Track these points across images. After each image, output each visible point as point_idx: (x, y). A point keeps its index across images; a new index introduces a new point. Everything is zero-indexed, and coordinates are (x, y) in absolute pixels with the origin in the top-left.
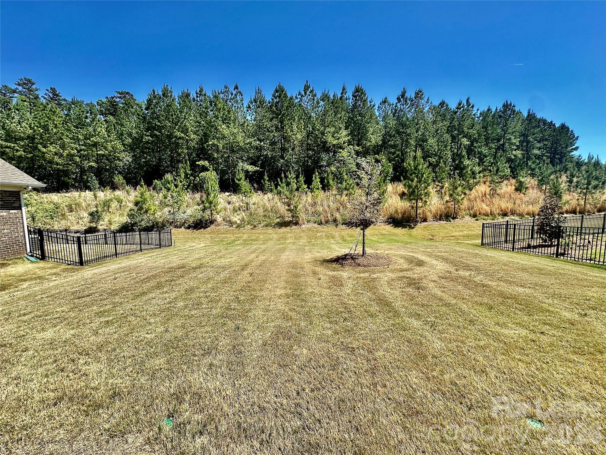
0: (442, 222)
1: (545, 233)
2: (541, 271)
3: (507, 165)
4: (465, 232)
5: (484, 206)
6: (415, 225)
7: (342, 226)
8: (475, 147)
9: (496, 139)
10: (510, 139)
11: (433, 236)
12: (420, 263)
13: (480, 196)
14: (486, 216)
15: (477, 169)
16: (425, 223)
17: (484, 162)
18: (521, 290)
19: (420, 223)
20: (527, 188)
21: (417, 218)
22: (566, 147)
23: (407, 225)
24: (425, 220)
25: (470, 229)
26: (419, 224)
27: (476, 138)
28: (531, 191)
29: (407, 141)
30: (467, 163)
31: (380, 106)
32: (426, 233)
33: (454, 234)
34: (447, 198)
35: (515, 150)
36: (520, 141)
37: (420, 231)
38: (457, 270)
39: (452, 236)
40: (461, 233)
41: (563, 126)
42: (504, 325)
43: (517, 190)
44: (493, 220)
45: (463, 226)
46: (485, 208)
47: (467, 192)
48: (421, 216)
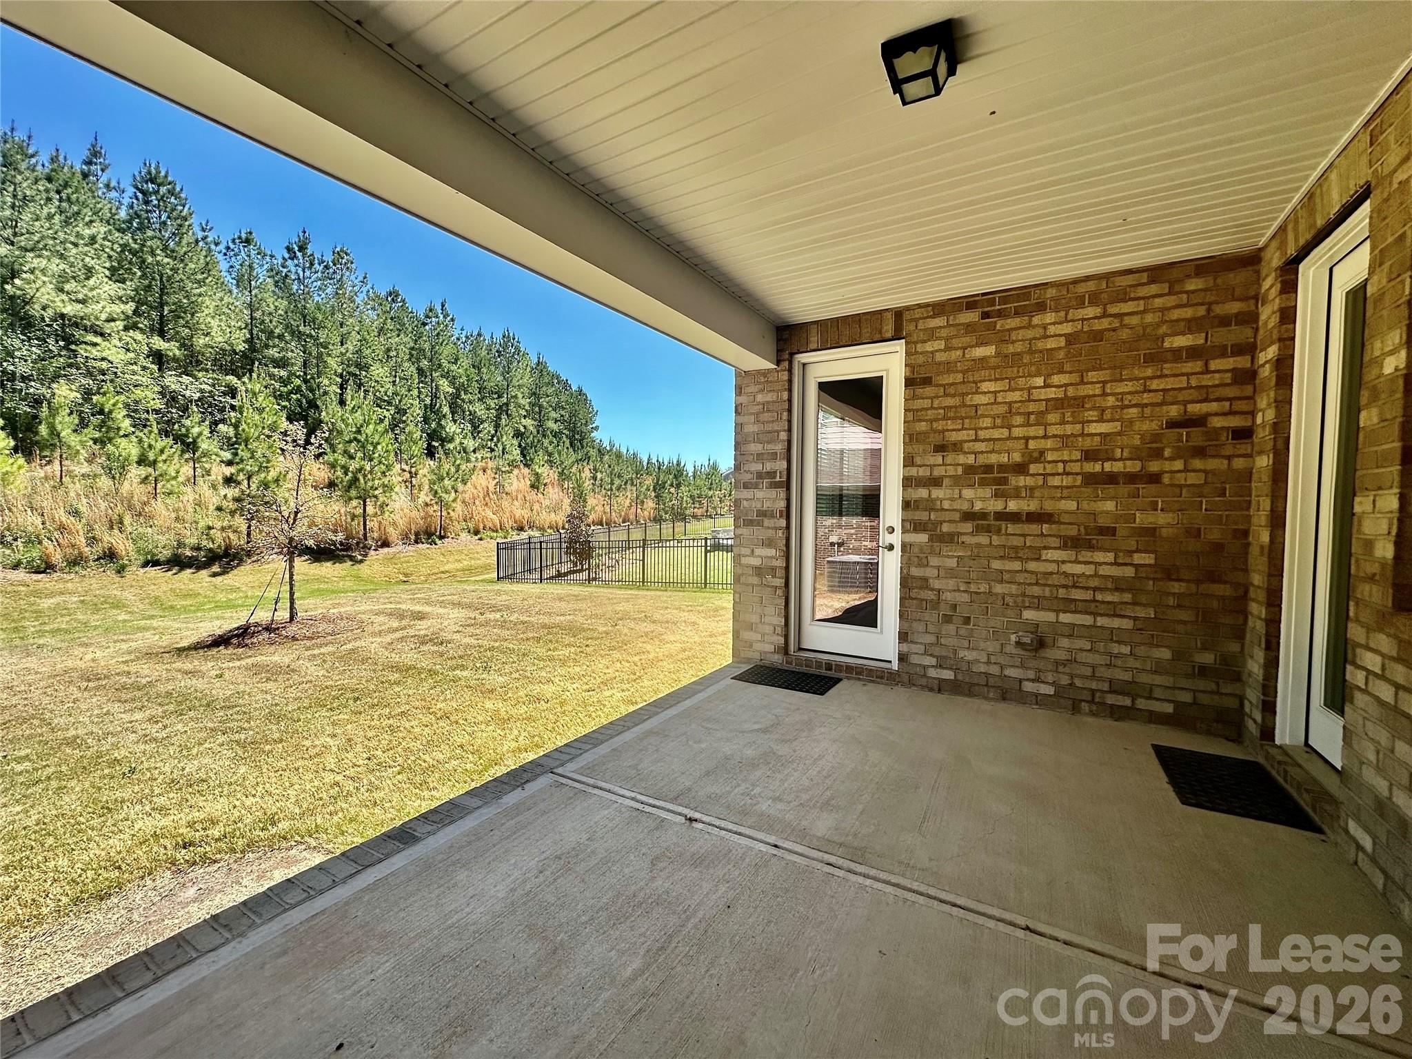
0: (420, 546)
1: (575, 553)
2: (577, 598)
3: (515, 442)
4: (465, 563)
5: (489, 514)
6: (365, 556)
7: (142, 571)
8: (463, 400)
9: (496, 393)
10: (516, 397)
11: (406, 575)
12: (421, 616)
13: (481, 495)
14: (493, 531)
15: (470, 444)
16: (386, 550)
17: (479, 432)
18: (562, 618)
19: (376, 550)
20: (545, 485)
21: (366, 540)
22: (586, 425)
23: (343, 556)
24: (386, 544)
25: (471, 555)
26: (372, 552)
27: (463, 383)
28: (550, 489)
29: (319, 357)
30: (452, 430)
31: (232, 246)
32: (391, 569)
33: (446, 568)
34: (424, 497)
35: (525, 417)
36: (530, 403)
37: (377, 567)
38: (482, 614)
39: (443, 572)
40: (459, 566)
41: (580, 391)
42: (555, 649)
43: (532, 486)
44: (505, 538)
45: (461, 552)
46: (491, 517)
47: (460, 487)
48: (376, 535)
